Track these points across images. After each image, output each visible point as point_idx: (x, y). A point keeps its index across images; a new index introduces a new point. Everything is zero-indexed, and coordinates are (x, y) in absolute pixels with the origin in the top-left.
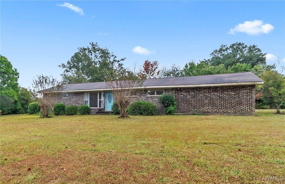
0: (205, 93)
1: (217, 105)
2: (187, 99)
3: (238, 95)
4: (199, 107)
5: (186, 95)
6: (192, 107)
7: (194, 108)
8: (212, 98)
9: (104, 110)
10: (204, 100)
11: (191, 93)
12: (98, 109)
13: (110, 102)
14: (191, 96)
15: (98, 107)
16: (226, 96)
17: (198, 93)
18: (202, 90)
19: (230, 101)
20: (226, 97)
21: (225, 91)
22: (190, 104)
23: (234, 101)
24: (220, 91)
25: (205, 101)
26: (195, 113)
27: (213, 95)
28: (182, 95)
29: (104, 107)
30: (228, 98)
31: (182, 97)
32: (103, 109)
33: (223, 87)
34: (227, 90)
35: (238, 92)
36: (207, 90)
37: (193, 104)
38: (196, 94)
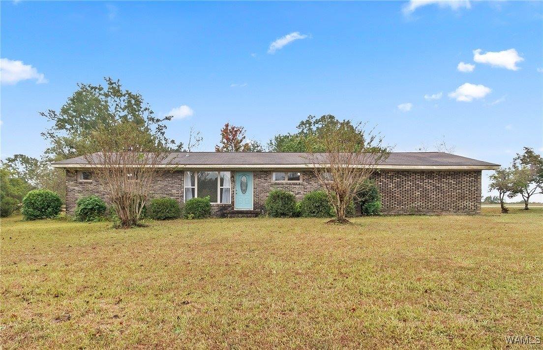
0: (416, 180)
1: (432, 199)
2: (388, 189)
3: (460, 185)
4: (406, 203)
5: (387, 182)
6: (396, 203)
7: (399, 204)
8: (426, 188)
9: (233, 208)
10: (414, 192)
11: (395, 179)
12: (218, 205)
13: (244, 191)
14: (394, 185)
15: (219, 202)
16: (445, 185)
17: (405, 179)
18: (412, 174)
19: (450, 194)
20: (445, 188)
21: (444, 178)
22: (393, 197)
23: (455, 193)
24: (436, 177)
25: (416, 193)
26: (401, 212)
27: (427, 184)
28: (380, 182)
29: (233, 203)
30: (447, 189)
31: (380, 185)
32: (229, 206)
33: (441, 172)
34: (446, 177)
35: (460, 180)
36: (418, 176)
37: (398, 197)
38: (403, 181)
